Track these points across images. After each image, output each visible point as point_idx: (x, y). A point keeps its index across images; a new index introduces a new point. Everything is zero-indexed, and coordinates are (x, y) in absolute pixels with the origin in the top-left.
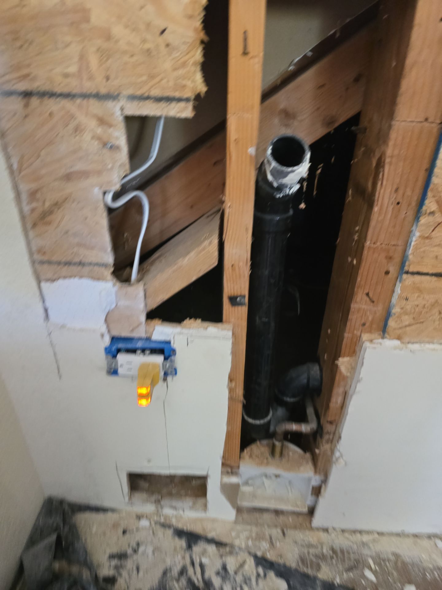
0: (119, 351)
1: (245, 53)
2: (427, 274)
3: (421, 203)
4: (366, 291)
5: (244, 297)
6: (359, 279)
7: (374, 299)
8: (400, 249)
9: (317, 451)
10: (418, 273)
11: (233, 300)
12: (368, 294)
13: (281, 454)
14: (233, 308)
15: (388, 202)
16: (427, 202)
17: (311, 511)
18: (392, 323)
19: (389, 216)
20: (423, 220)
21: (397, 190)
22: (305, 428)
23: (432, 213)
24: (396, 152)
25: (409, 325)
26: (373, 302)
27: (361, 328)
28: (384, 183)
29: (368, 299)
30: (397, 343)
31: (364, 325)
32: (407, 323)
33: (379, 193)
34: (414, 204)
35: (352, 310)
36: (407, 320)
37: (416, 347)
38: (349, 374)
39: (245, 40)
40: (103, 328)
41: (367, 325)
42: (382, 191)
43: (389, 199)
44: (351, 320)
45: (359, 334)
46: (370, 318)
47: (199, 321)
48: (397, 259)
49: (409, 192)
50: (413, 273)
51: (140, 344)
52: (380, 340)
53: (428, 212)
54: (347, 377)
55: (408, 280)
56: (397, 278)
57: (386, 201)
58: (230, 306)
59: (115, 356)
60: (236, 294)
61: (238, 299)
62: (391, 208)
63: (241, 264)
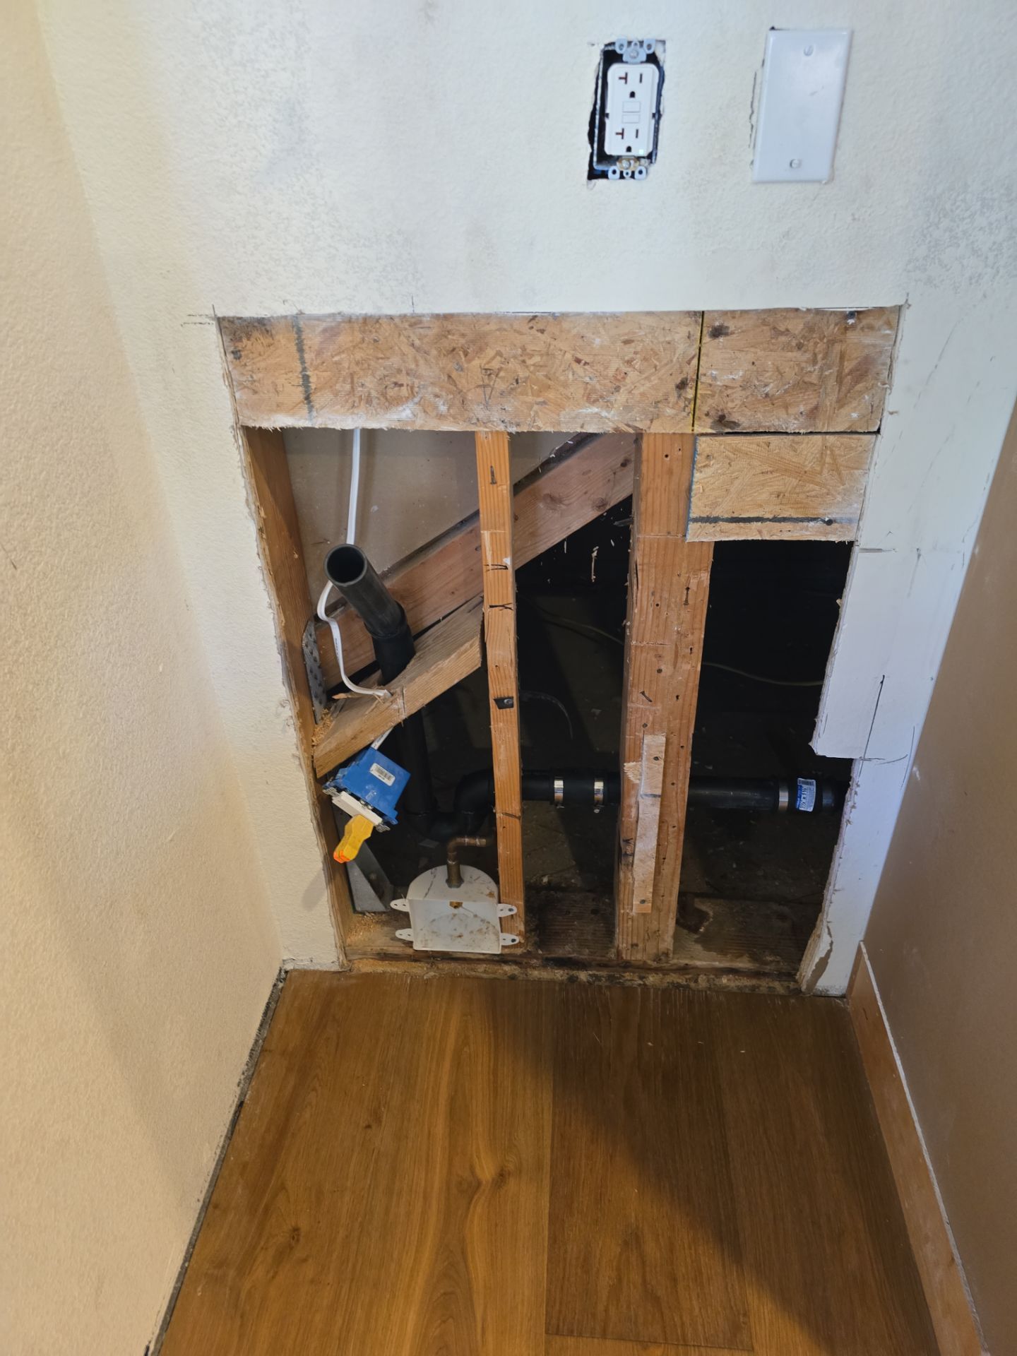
4: (642, 691)
5: (512, 698)
6: (631, 678)
7: (651, 699)
8: (668, 647)
11: (501, 703)
12: (643, 693)
14: (501, 710)
19: (650, 616)
21: (653, 594)
24: (646, 561)
26: (651, 701)
27: (643, 728)
28: (640, 587)
29: (644, 698)
31: (645, 725)
33: (637, 596)
34: (672, 605)
35: (629, 710)
38: (637, 782)
39: (492, 473)
41: (649, 725)
42: (639, 595)
43: (647, 602)
44: (631, 720)
45: (641, 735)
46: (651, 718)
48: (667, 658)
49: (665, 595)
54: (637, 785)
57: (645, 603)
58: (497, 707)
60: (503, 696)
61: (506, 701)
62: (651, 610)
63: (505, 665)
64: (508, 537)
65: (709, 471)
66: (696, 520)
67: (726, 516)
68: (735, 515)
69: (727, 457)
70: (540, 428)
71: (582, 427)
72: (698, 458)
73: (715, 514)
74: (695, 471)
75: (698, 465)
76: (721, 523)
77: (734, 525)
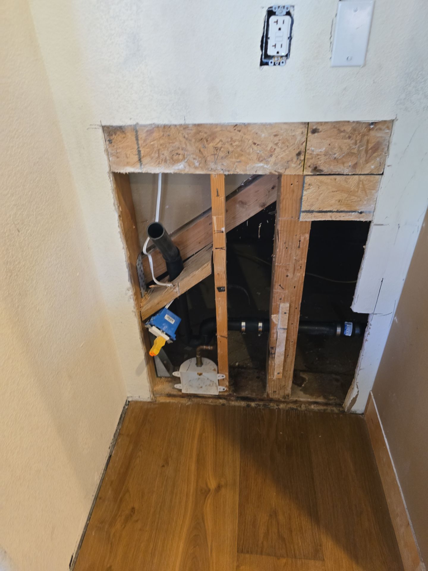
1: (218, 195)
4: (279, 284)
5: (224, 287)
6: (275, 279)
7: (284, 287)
8: (291, 266)
11: (220, 289)
12: (280, 285)
14: (220, 293)
19: (284, 253)
21: (285, 243)
24: (282, 229)
26: (283, 289)
27: (279, 300)
28: (280, 240)
29: (280, 287)
31: (281, 299)
34: (293, 248)
35: (274, 292)
38: (277, 323)
39: (217, 192)
41: (282, 299)
42: (279, 243)
43: (283, 247)
44: (275, 297)
45: (279, 303)
46: (283, 296)
48: (291, 270)
49: (290, 244)
54: (277, 324)
57: (281, 247)
58: (218, 291)
60: (220, 286)
61: (222, 288)
62: (284, 250)
63: (222, 273)
64: (224, 219)
65: (310, 191)
66: (304, 212)
67: (317, 210)
68: (321, 210)
69: (317, 185)
70: (238, 172)
71: (256, 172)
72: (305, 185)
73: (312, 209)
74: (304, 191)
75: (305, 188)
76: (314, 213)
77: (320, 214)
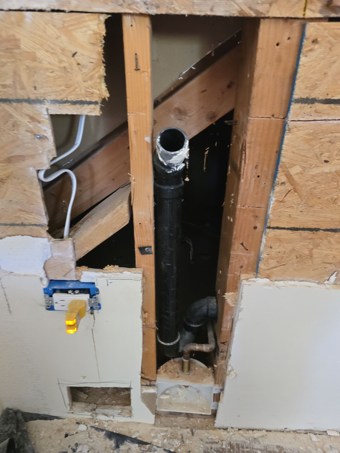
0: (55, 291)
1: (137, 69)
2: (284, 228)
3: (275, 176)
4: (241, 242)
5: (151, 247)
6: (234, 233)
7: (248, 248)
8: (263, 210)
9: (215, 366)
10: (278, 228)
11: (143, 250)
12: (242, 244)
13: (189, 369)
14: (143, 256)
15: (251, 175)
16: (278, 175)
17: (214, 414)
18: (262, 266)
19: (252, 185)
20: (277, 189)
21: (256, 167)
22: (205, 348)
23: (283, 183)
25: (275, 267)
26: (247, 250)
27: (240, 269)
28: (247, 162)
29: (243, 248)
30: (266, 280)
31: (242, 267)
32: (273, 265)
33: (244, 170)
34: (270, 177)
35: (232, 256)
36: (273, 263)
37: (281, 283)
38: (233, 305)
39: (136, 60)
40: (42, 274)
41: (244, 267)
42: (246, 168)
43: (252, 173)
44: (232, 263)
45: (238, 274)
46: (246, 262)
47: (117, 267)
48: (262, 218)
49: (265, 169)
50: (274, 228)
51: (71, 286)
52: (254, 279)
53: (280, 182)
55: (271, 233)
56: (263, 232)
57: (249, 175)
58: (141, 255)
59: (51, 296)
60: (144, 245)
61: (146, 249)
62: (253, 180)
63: (146, 222)
65: (312, 55)
66: (298, 101)
67: (321, 98)
68: (329, 97)
69: (329, 42)
72: (305, 42)
73: (313, 96)
74: (301, 56)
75: (304, 50)
76: (317, 104)
77: (326, 106)
